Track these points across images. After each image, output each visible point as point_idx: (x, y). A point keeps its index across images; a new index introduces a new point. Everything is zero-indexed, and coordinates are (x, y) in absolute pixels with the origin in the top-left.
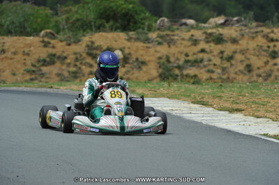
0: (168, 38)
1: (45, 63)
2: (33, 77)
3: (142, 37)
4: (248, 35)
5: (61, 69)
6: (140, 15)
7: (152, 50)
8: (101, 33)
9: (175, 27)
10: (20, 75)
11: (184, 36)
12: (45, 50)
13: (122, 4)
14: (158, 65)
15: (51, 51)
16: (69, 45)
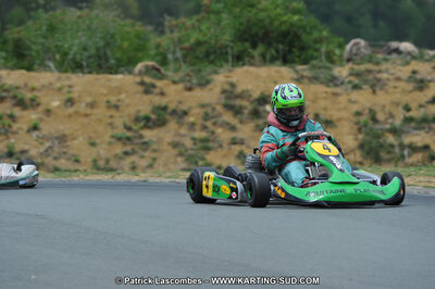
0: (371, 77)
1: (148, 123)
2: (128, 148)
3: (323, 74)
5: (178, 134)
6: (310, 33)
7: (343, 99)
8: (246, 68)
9: (380, 56)
10: (105, 146)
11: (399, 74)
12: (146, 98)
13: (280, 15)
14: (356, 127)
15: (157, 100)
16: (190, 89)
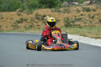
0: (68, 10)
1: (19, 22)
2: (14, 28)
3: (57, 10)
4: (100, 8)
5: (25, 24)
6: (56, 1)
7: (61, 15)
8: (41, 9)
9: (70, 6)
10: (9, 27)
11: (74, 9)
12: (19, 17)
14: (64, 21)
15: (21, 17)
16: (28, 14)
